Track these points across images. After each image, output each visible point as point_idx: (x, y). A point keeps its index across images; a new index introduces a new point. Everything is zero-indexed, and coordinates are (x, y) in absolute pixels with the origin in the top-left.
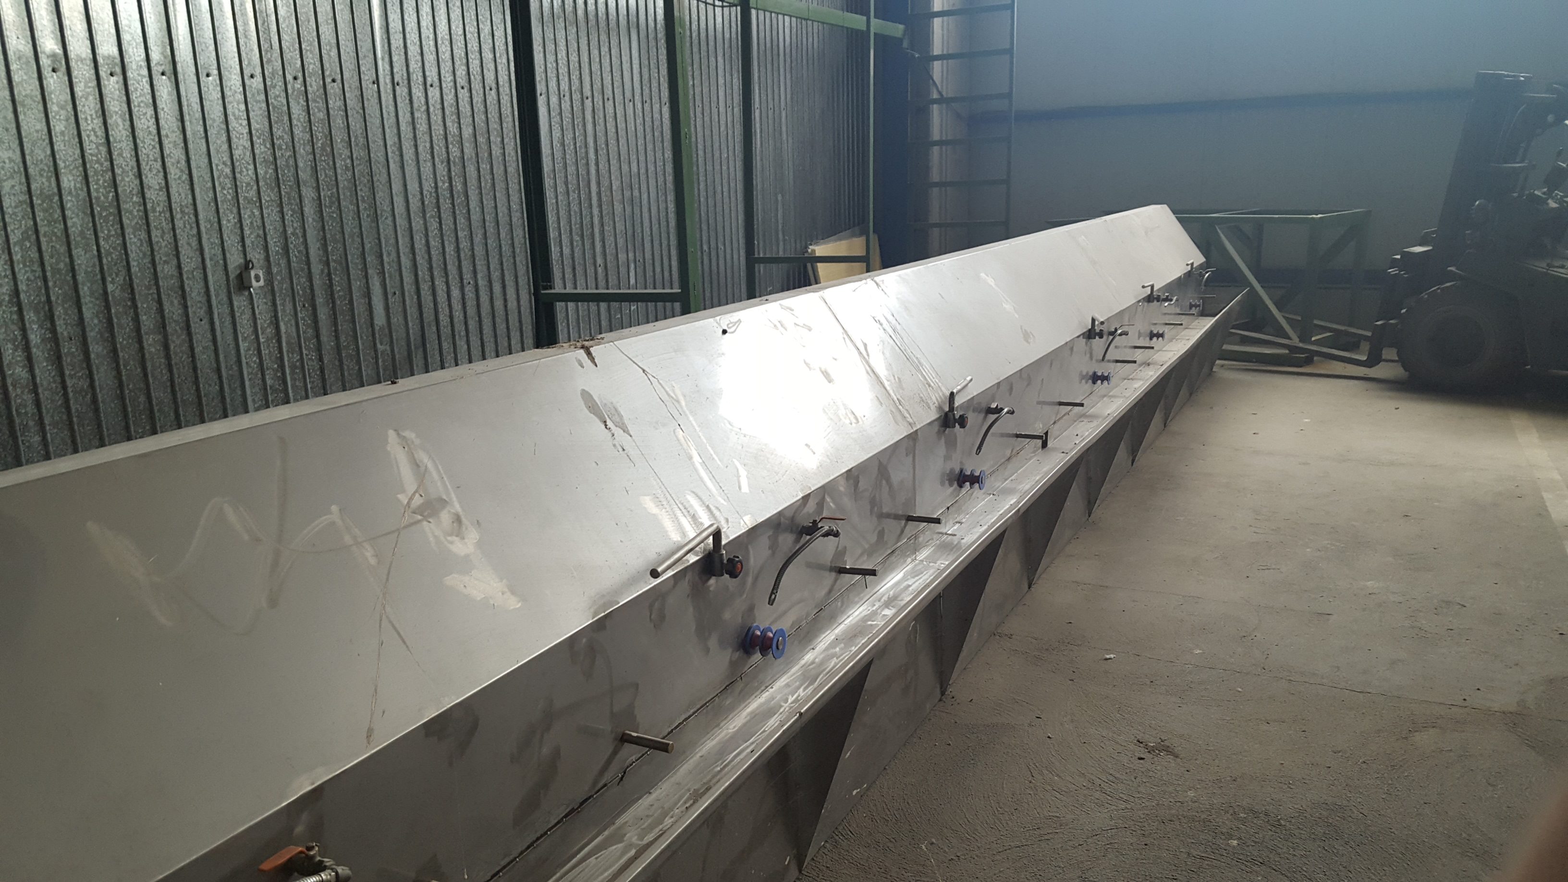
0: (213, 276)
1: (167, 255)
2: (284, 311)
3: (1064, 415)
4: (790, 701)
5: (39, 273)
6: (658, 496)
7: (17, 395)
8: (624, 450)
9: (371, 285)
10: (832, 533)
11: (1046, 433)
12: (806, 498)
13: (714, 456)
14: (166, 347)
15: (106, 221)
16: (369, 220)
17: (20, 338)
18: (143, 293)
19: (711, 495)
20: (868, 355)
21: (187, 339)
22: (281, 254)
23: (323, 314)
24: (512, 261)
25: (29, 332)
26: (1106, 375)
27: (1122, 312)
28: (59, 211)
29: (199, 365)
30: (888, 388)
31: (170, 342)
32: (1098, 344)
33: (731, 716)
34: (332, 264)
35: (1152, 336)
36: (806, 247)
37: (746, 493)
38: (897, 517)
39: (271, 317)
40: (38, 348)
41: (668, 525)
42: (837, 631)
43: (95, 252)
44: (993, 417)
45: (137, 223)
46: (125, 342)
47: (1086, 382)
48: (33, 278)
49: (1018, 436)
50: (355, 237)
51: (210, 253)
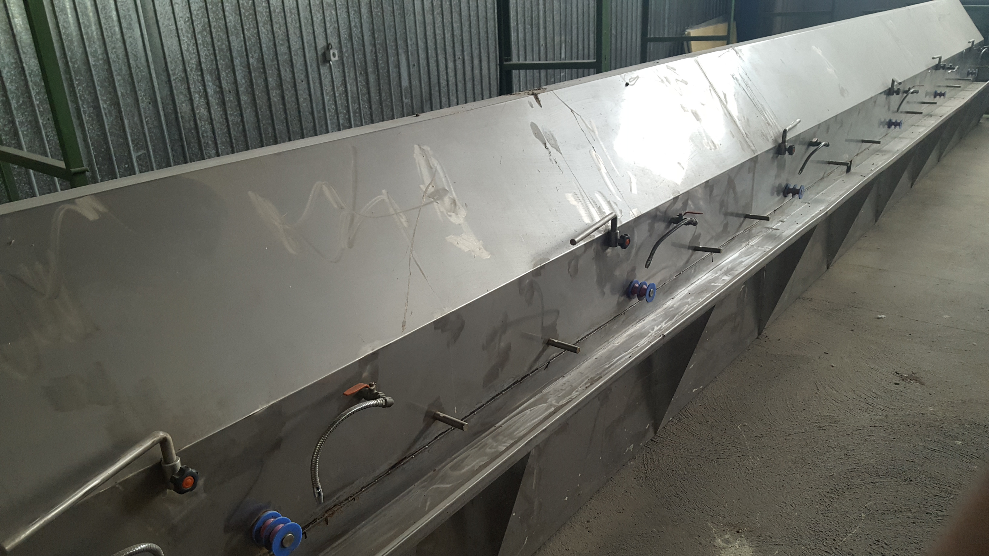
0: (309, 53)
1: (282, 40)
2: (349, 76)
3: (865, 150)
4: (655, 330)
5: (212, 52)
6: (577, 193)
7: (202, 125)
8: (556, 163)
9: (400, 60)
10: (692, 223)
11: (851, 162)
12: (676, 199)
13: (615, 169)
14: (283, 98)
15: (248, 19)
16: (400, 16)
17: (202, 91)
18: (269, 64)
19: (612, 194)
20: (726, 102)
21: (295, 93)
22: (347, 39)
23: (372, 78)
24: (486, 42)
25: (207, 87)
26: (899, 121)
27: (915, 77)
28: (221, 13)
29: (301, 110)
30: (739, 125)
31: (285, 95)
32: (895, 99)
33: (616, 336)
34: (378, 46)
35: (936, 94)
36: (684, 31)
37: (635, 194)
38: (738, 215)
39: (343, 80)
40: (212, 97)
41: (582, 212)
42: (690, 288)
43: (242, 38)
44: (812, 148)
45: (265, 20)
46: (260, 95)
47: (883, 127)
48: (208, 54)
49: (830, 163)
50: (391, 28)
51: (307, 38)
